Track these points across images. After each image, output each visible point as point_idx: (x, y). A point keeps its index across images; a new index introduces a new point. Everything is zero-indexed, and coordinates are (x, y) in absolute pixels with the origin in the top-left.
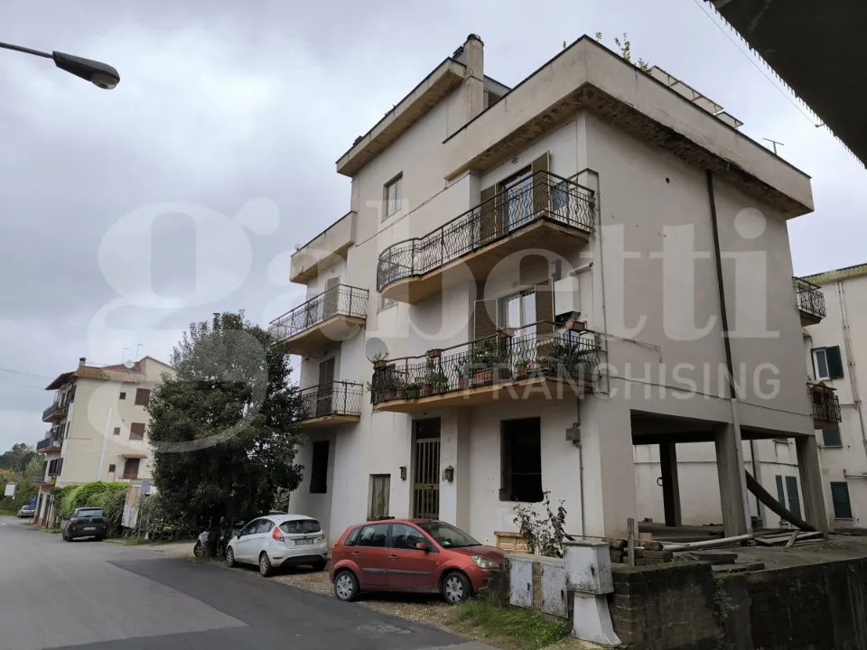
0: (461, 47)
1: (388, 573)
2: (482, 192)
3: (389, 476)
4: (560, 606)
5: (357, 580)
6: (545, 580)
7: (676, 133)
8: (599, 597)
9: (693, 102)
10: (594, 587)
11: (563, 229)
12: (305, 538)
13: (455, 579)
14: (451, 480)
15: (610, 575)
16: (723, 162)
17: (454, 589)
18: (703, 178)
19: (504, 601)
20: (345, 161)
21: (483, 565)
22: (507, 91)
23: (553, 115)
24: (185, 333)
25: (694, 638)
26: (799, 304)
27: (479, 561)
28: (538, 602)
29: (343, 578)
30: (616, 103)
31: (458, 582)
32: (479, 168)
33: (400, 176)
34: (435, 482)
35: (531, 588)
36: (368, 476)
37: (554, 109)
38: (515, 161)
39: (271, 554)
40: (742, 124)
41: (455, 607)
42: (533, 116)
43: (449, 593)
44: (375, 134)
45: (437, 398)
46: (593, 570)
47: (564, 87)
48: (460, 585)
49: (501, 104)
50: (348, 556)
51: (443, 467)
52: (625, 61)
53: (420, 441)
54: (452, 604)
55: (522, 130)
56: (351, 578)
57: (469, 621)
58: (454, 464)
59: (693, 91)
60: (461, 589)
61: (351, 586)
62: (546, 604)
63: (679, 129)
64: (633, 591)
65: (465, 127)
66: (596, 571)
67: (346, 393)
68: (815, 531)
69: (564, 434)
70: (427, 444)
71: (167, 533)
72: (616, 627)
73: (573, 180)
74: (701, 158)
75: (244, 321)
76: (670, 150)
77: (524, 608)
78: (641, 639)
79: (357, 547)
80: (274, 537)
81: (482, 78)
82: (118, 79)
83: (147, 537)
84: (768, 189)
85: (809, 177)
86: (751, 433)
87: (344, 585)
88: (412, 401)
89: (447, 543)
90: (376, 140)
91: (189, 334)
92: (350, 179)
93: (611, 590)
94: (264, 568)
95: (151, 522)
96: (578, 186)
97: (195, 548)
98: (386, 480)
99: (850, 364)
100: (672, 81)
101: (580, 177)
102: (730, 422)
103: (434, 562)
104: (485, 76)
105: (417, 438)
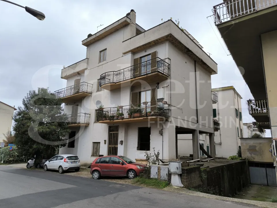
0: (129, 13)
1: (110, 171)
2: (135, 59)
3: (100, 143)
4: (166, 178)
5: (100, 174)
6: (161, 171)
7: (189, 50)
8: (178, 175)
9: (193, 40)
10: (178, 172)
11: (162, 75)
12: (74, 162)
13: (131, 172)
14: (122, 144)
15: (181, 169)
16: (199, 59)
17: (131, 175)
18: (194, 62)
19: (149, 177)
20: (86, 41)
21: (139, 168)
22: (144, 31)
23: (159, 40)
24: (28, 94)
25: (197, 184)
26: (212, 98)
27: (138, 167)
28: (159, 177)
29: (95, 173)
30: (176, 40)
31: (132, 173)
32: (134, 52)
33: (106, 49)
34: (116, 145)
35: (157, 173)
36: (92, 143)
37: (160, 39)
38: (146, 51)
39: (63, 167)
40: (203, 48)
41: (132, 180)
42: (153, 40)
43: (129, 176)
44: (97, 35)
45: (121, 120)
46: (177, 168)
47: (164, 33)
48: (133, 173)
49: (143, 34)
50: (97, 166)
51: (119, 140)
52: (178, 27)
53: (111, 133)
54: (131, 179)
55: (149, 43)
56: (98, 172)
57: (138, 183)
58: (123, 140)
59: (193, 37)
60: (133, 174)
61: (98, 175)
62: (162, 177)
63: (190, 49)
64: (187, 173)
65: (131, 38)
66: (178, 168)
67: (85, 116)
68: (212, 158)
69: (158, 132)
70: (113, 133)
71: (11, 161)
72: (182, 182)
73: (164, 60)
74: (194, 57)
75: (48, 91)
76: (187, 54)
77: (155, 179)
78: (188, 184)
79: (99, 164)
80: (65, 161)
81: (135, 24)
82: (45, 17)
83: (2, 162)
84: (208, 67)
85: (217, 64)
86: (201, 132)
87: (96, 175)
88: (112, 121)
89: (128, 162)
90: (98, 37)
91: (29, 94)
92: (86, 47)
93: (181, 173)
94: (61, 171)
95: (4, 157)
96: (165, 62)
97: (27, 165)
98: (98, 144)
99: (218, 114)
100: (188, 34)
101: (166, 60)
102: (196, 129)
103: (125, 167)
104: (136, 24)
105: (110, 132)
